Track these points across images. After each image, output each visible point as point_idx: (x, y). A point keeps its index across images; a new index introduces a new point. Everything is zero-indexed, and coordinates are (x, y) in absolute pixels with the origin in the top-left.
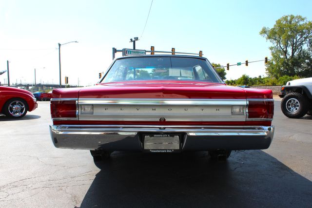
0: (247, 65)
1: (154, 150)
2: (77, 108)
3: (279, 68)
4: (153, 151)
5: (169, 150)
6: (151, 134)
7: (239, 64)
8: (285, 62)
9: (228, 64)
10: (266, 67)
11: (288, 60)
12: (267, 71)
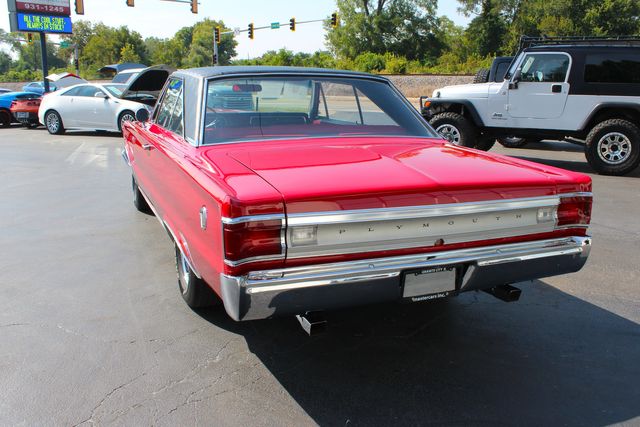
0: (293, 28)
1: (417, 297)
2: (283, 233)
3: (354, 35)
4: (416, 299)
5: (441, 293)
6: (418, 271)
7: (275, 26)
8: (364, 21)
9: (251, 26)
10: (327, 33)
11: (371, 18)
12: (329, 41)
